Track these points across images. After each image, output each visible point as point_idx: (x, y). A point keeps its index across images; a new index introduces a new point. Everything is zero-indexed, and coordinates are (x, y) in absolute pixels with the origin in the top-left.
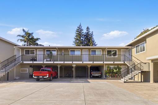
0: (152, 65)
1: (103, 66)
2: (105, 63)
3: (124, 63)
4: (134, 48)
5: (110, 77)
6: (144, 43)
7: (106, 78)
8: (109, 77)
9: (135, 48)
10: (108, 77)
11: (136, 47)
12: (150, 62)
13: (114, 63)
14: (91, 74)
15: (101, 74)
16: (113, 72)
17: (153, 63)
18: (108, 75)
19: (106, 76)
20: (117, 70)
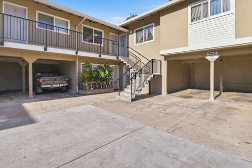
0: (165, 64)
1: (74, 63)
2: (81, 54)
3: (118, 58)
4: (133, 33)
5: (92, 89)
6: (152, 26)
7: (82, 92)
8: (90, 89)
9: (135, 34)
10: (87, 88)
11: (137, 32)
12: (162, 59)
13: (100, 56)
14: (36, 84)
15: (69, 82)
16: (97, 78)
17: (166, 61)
18: (87, 85)
19: (81, 87)
20: (107, 72)
